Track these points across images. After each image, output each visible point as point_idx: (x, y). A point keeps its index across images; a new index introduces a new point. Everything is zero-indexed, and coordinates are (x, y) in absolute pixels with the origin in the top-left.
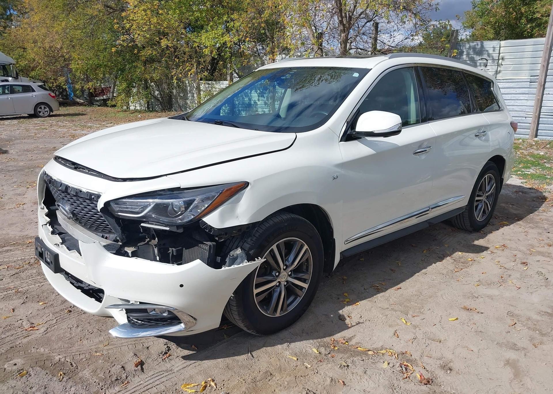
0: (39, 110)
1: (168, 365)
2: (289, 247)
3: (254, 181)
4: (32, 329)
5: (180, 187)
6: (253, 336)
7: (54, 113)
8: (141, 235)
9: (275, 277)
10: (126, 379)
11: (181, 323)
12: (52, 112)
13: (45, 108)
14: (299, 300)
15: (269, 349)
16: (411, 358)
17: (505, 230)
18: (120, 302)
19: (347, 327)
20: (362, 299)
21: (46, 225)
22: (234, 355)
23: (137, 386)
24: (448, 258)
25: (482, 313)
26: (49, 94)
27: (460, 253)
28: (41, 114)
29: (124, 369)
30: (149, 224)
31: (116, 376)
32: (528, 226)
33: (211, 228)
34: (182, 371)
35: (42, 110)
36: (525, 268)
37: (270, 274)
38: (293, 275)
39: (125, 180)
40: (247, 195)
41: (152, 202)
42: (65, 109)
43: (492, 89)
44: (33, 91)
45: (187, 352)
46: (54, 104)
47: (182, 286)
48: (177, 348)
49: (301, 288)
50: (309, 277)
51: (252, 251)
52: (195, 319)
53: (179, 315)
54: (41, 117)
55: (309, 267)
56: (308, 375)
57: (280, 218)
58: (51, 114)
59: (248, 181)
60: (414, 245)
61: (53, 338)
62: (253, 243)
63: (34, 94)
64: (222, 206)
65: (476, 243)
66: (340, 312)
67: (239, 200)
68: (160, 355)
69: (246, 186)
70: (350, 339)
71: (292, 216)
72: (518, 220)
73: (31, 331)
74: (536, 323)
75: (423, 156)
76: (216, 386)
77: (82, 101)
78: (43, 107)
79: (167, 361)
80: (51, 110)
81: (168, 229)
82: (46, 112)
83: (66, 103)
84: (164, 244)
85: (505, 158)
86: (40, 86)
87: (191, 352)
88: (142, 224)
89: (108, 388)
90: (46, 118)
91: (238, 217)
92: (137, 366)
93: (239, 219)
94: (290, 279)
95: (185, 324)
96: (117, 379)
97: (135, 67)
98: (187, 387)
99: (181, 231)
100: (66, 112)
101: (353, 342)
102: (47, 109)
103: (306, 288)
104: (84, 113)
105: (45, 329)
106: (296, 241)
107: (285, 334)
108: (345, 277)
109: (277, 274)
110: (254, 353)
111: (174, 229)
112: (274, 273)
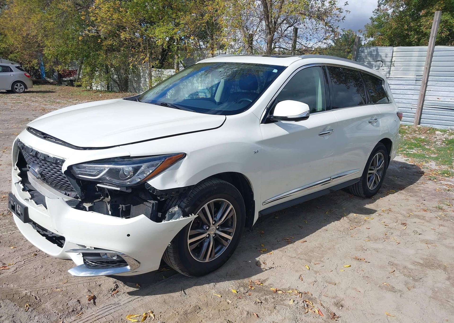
0: (15, 87)
1: (116, 300)
2: (218, 206)
4: (4, 268)
5: (130, 156)
6: (186, 278)
7: (28, 90)
8: (96, 193)
9: (205, 230)
10: (81, 310)
11: (128, 265)
12: (27, 89)
13: (20, 85)
14: (225, 249)
15: (199, 288)
16: (312, 297)
17: (391, 197)
18: (78, 248)
19: (261, 271)
20: (274, 249)
21: (18, 183)
22: (170, 292)
23: (90, 316)
24: (345, 218)
25: (369, 262)
26: (25, 74)
27: (355, 215)
28: (17, 90)
29: (80, 303)
30: (104, 184)
31: (72, 308)
32: (409, 195)
33: (154, 189)
34: (127, 304)
35: (18, 87)
36: (404, 228)
37: (202, 228)
38: (220, 229)
39: (85, 149)
40: (184, 164)
41: (107, 167)
42: (37, 86)
43: (383, 86)
44: (11, 71)
45: (132, 289)
46: (28, 83)
47: (128, 235)
48: (124, 286)
49: (227, 240)
50: (233, 230)
51: (188, 208)
52: (139, 263)
53: (126, 259)
54: (17, 93)
55: (234, 222)
56: (229, 309)
57: (211, 183)
58: (25, 91)
59: (186, 153)
60: (318, 207)
61: (21, 277)
62: (188, 203)
63: (12, 73)
64: (164, 172)
65: (368, 206)
66: (257, 259)
67: (178, 167)
68: (109, 292)
69: (184, 156)
70: (265, 281)
71: (221, 182)
72: (401, 190)
73: (3, 270)
74: (410, 271)
75: (327, 137)
76: (155, 317)
77: (52, 81)
78: (19, 84)
79: (116, 296)
80: (26, 87)
81: (119, 189)
82: (21, 88)
83: (39, 82)
84: (116, 202)
85: (392, 140)
86: (17, 67)
87: (135, 289)
88: (98, 185)
89: (65, 318)
90: (21, 94)
91: (176, 181)
92: (90, 300)
93: (177, 183)
94: (218, 232)
95: (131, 266)
96: (73, 311)
97: (98, 55)
98: (131, 317)
99: (129, 191)
100: (39, 90)
101: (266, 284)
102: (23, 87)
103: (230, 240)
104: (53, 91)
105: (14, 268)
106: (223, 202)
107: (212, 276)
108: (263, 232)
109: (207, 228)
110: (187, 291)
111: (124, 190)
112: (204, 227)
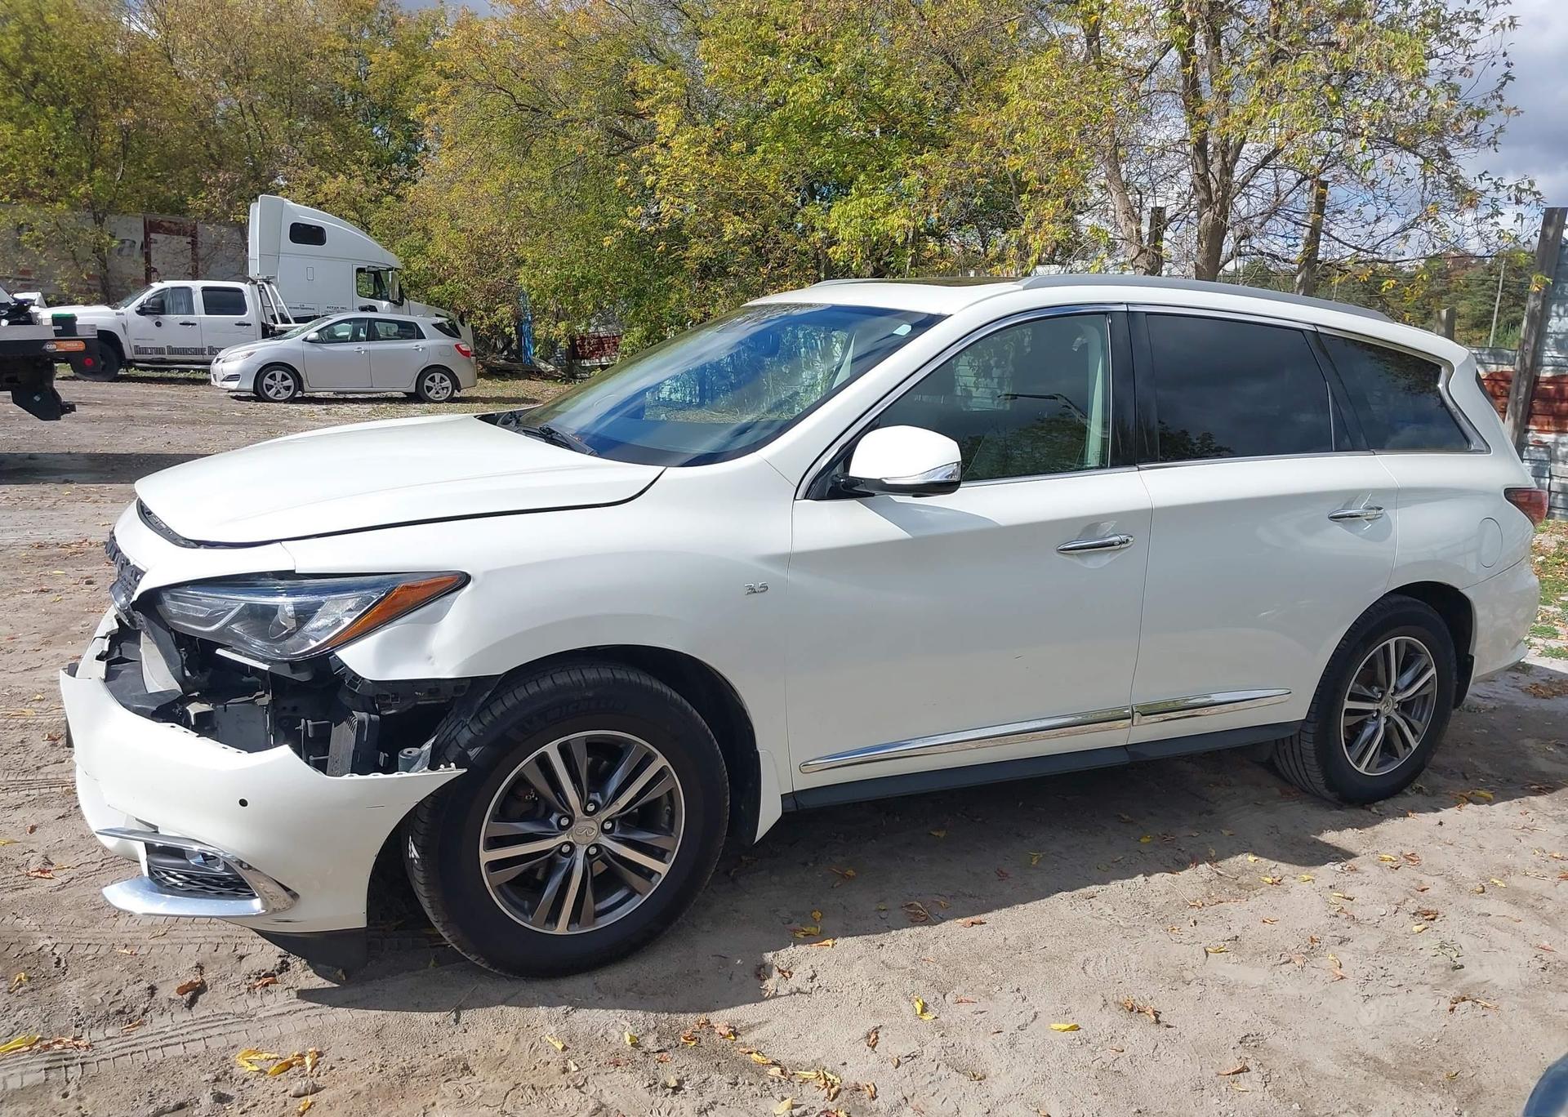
0: (428, 383)
1: (253, 1003)
2: (606, 755)
3: (487, 573)
4: (39, 874)
5: (294, 571)
6: (485, 972)
7: (464, 393)
8: (245, 679)
9: (553, 827)
10: (143, 1014)
11: (253, 896)
12: (459, 391)
13: (442, 379)
14: (637, 902)
15: (512, 1011)
16: (868, 1105)
17: (1462, 818)
18: (136, 827)
19: (759, 997)
20: (847, 932)
21: (105, 638)
22: (418, 1008)
24: (1204, 868)
25: (1168, 1026)
26: (457, 346)
27: (1251, 858)
28: (431, 394)
29: (152, 995)
30: (234, 651)
31: (124, 1004)
32: (1556, 813)
33: (356, 677)
34: (272, 1021)
35: (436, 386)
36: (1416, 928)
37: (544, 820)
38: (616, 833)
39: (199, 544)
40: (459, 608)
41: (241, 600)
42: (500, 384)
43: (1440, 385)
44: (421, 336)
45: (318, 982)
46: (464, 371)
47: (243, 803)
48: (305, 970)
49: (649, 874)
50: (674, 844)
51: (476, 749)
52: (295, 896)
54: (431, 401)
55: (677, 817)
56: (551, 1087)
58: (455, 395)
59: (469, 572)
60: (1127, 817)
61: (65, 902)
62: (480, 731)
63: (421, 343)
64: (390, 625)
65: (1330, 837)
66: (769, 956)
67: (438, 617)
68: (250, 978)
69: (460, 583)
70: (750, 1028)
71: (618, 676)
72: (1538, 792)
73: (37, 879)
74: (1312, 1081)
75: (1104, 560)
76: (313, 1069)
77: (551, 368)
78: (437, 376)
79: (259, 993)
80: (456, 385)
81: (265, 667)
82: (443, 389)
83: (510, 372)
84: (295, 709)
85: (1469, 593)
86: (439, 326)
87: (328, 984)
88: (219, 652)
89: (92, 1026)
90: (441, 405)
91: (430, 658)
92: (182, 990)
93: (433, 664)
94: (606, 841)
95: (265, 904)
96: (120, 1012)
97: (670, 287)
98: (253, 1057)
99: (303, 677)
100: (498, 393)
101: (749, 1038)
102: (447, 383)
103: (660, 874)
104: (536, 397)
105: (65, 879)
106: (629, 743)
108: (851, 872)
109: (564, 822)
110: (466, 1015)
111: (285, 672)
112: (553, 819)
